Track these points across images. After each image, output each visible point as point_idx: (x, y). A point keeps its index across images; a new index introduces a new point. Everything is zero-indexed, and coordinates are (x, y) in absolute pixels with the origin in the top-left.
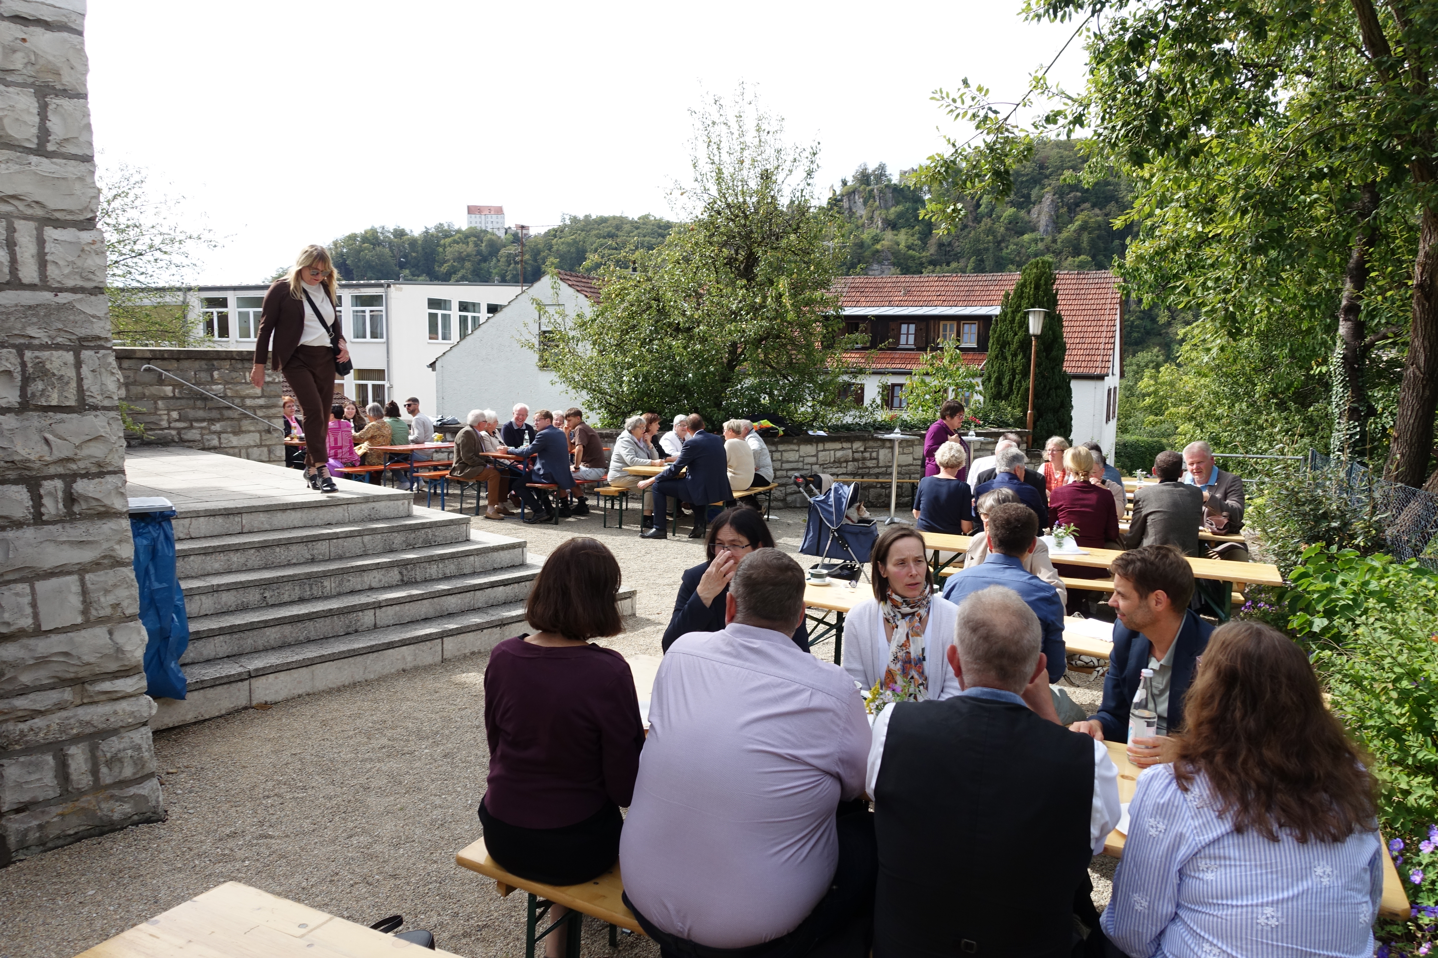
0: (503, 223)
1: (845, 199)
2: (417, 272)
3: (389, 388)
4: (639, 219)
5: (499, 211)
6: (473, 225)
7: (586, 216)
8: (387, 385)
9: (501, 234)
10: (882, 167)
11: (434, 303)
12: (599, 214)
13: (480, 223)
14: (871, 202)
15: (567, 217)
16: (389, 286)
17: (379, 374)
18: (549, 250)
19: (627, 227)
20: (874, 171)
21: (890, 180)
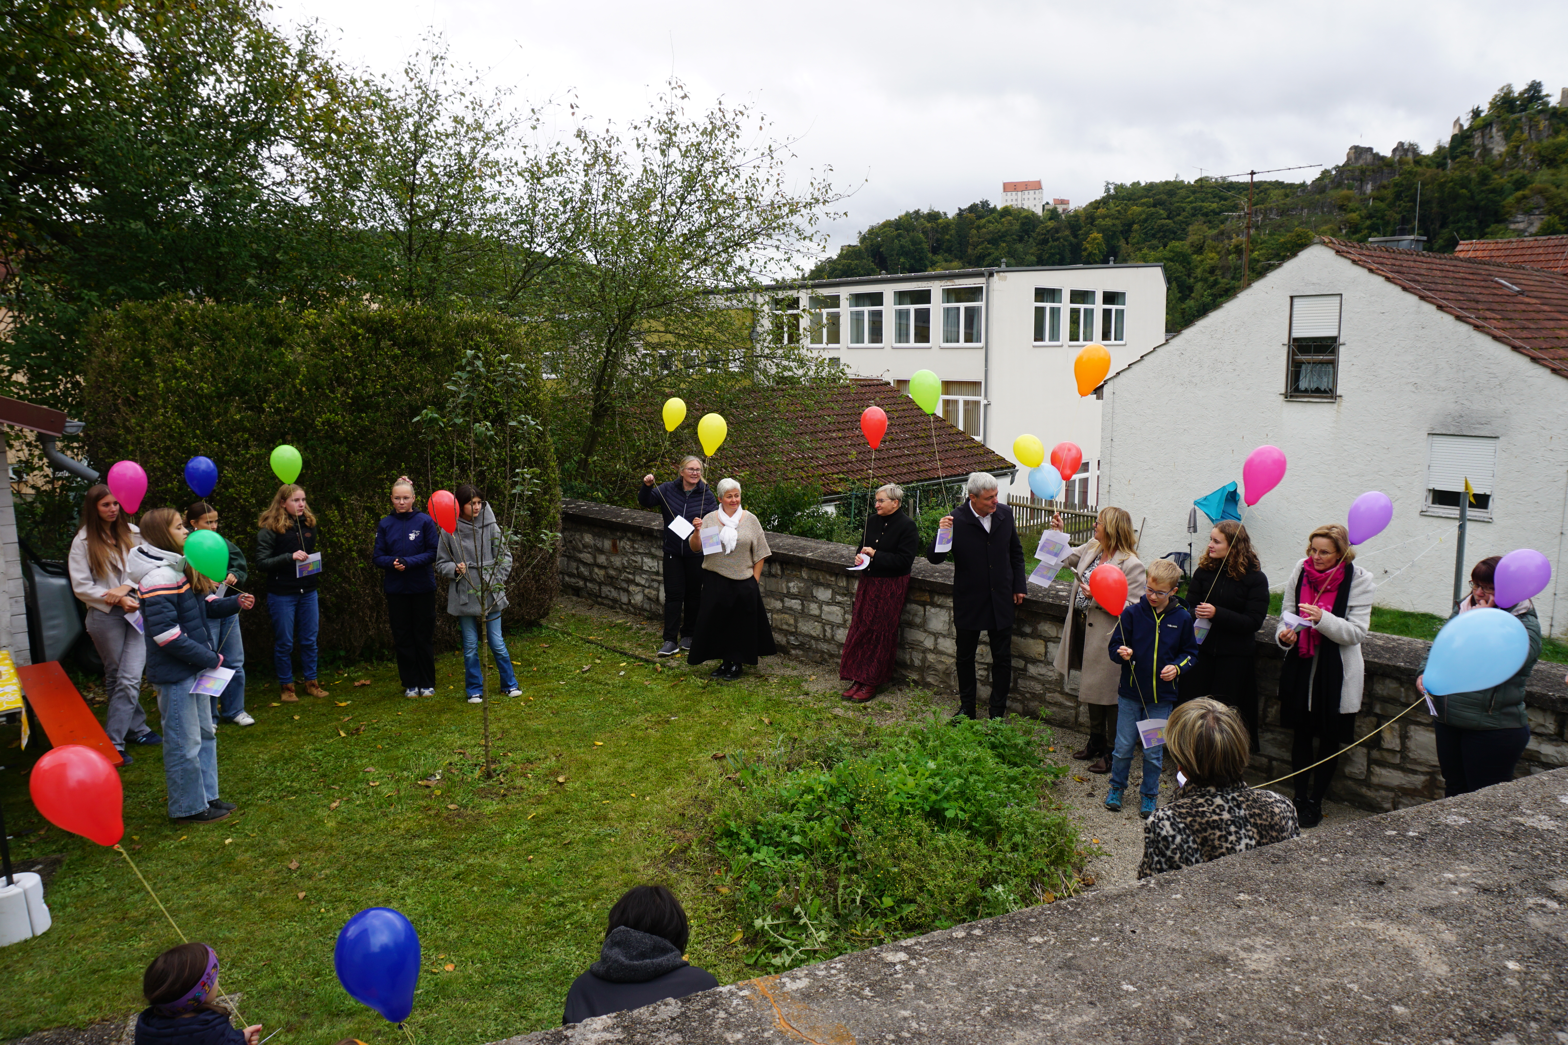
0: (1041, 199)
1: (1478, 135)
2: (949, 258)
3: (986, 406)
4: (1196, 182)
5: (1037, 186)
6: (1009, 204)
7: (1133, 184)
8: (983, 402)
9: (1039, 211)
10: (1535, 89)
11: (1042, 294)
12: (1149, 181)
13: (1014, 201)
14: (1516, 133)
15: (1112, 187)
16: (991, 275)
17: (974, 386)
18: (1092, 224)
19: (1183, 192)
20: (1521, 94)
21: (1546, 104)
